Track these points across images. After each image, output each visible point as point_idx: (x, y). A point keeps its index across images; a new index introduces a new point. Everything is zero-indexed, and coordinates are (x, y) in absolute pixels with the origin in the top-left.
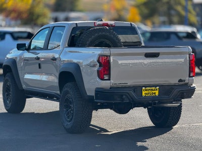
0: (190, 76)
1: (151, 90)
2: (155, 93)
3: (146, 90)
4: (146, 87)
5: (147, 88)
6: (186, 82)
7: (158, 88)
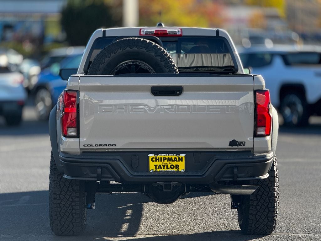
0: (256, 135)
1: (169, 159)
2: (177, 166)
3: (157, 160)
4: (156, 153)
5: (160, 156)
6: (248, 145)
7: (183, 155)
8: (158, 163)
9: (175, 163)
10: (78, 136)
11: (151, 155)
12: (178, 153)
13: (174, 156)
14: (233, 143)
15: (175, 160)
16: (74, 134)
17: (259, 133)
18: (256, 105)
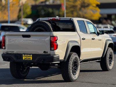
1: (28, 56)
2: (30, 58)
3: (25, 56)
5: (25, 55)
6: (49, 53)
7: (31, 55)
8: (25, 57)
9: (29, 57)
10: (5, 49)
11: (23, 55)
12: (30, 54)
13: (29, 55)
14: (44, 52)
15: (29, 56)
16: (4, 48)
17: (52, 49)
18: (51, 41)
